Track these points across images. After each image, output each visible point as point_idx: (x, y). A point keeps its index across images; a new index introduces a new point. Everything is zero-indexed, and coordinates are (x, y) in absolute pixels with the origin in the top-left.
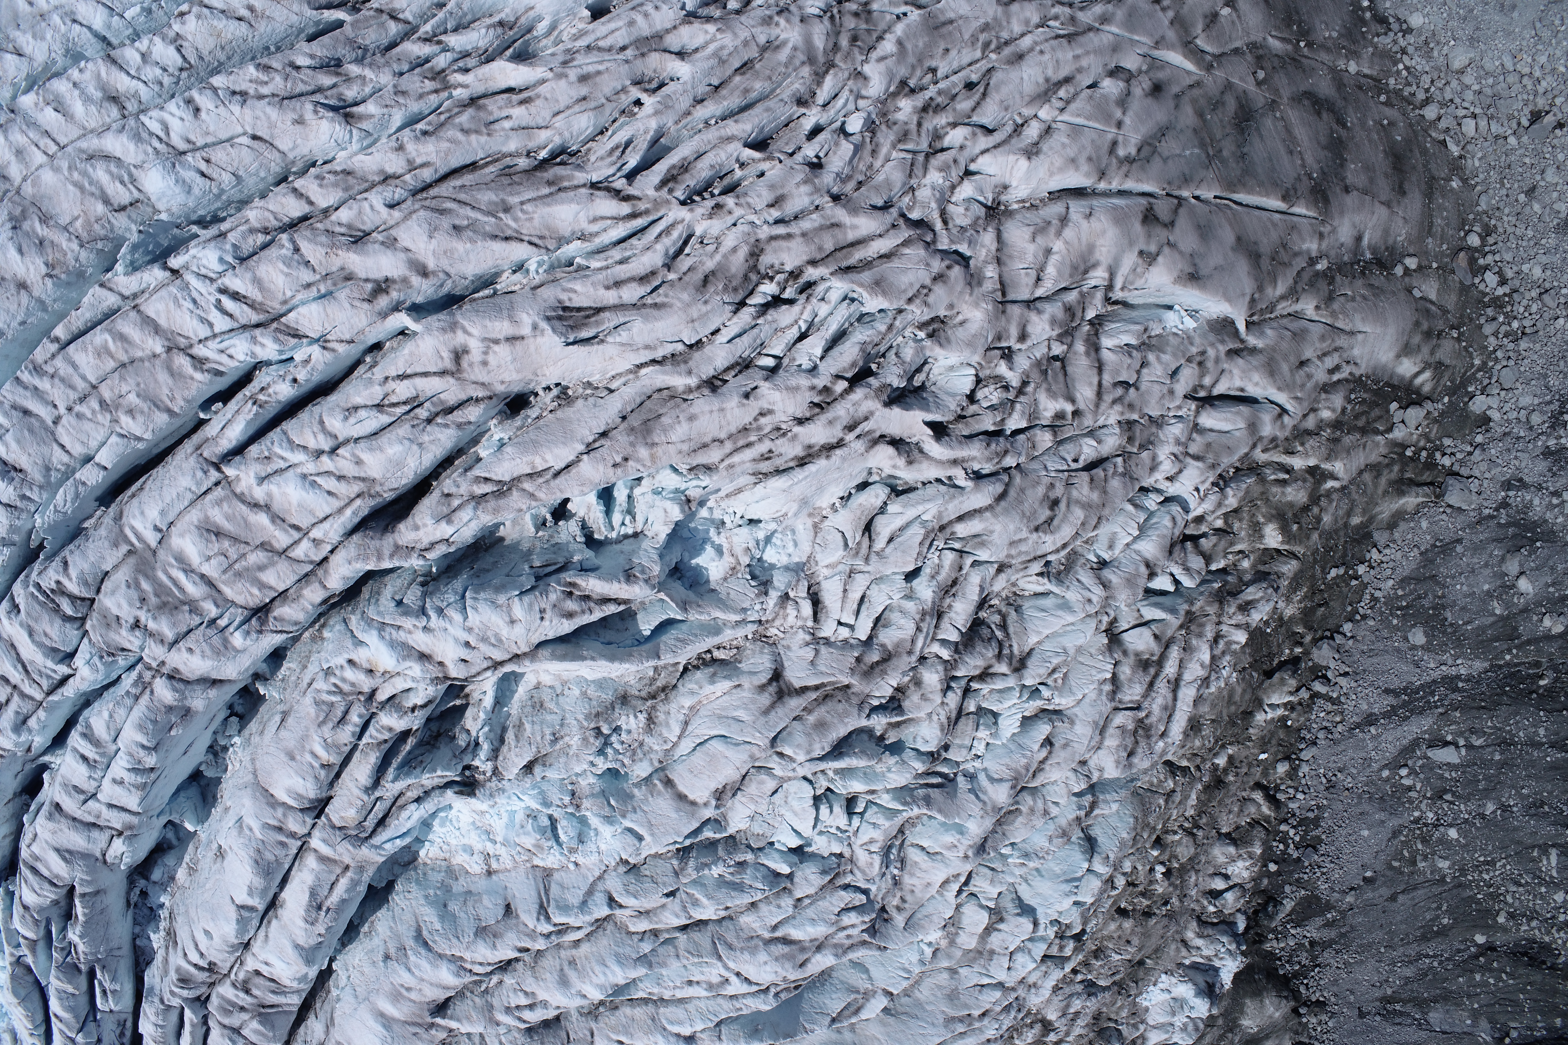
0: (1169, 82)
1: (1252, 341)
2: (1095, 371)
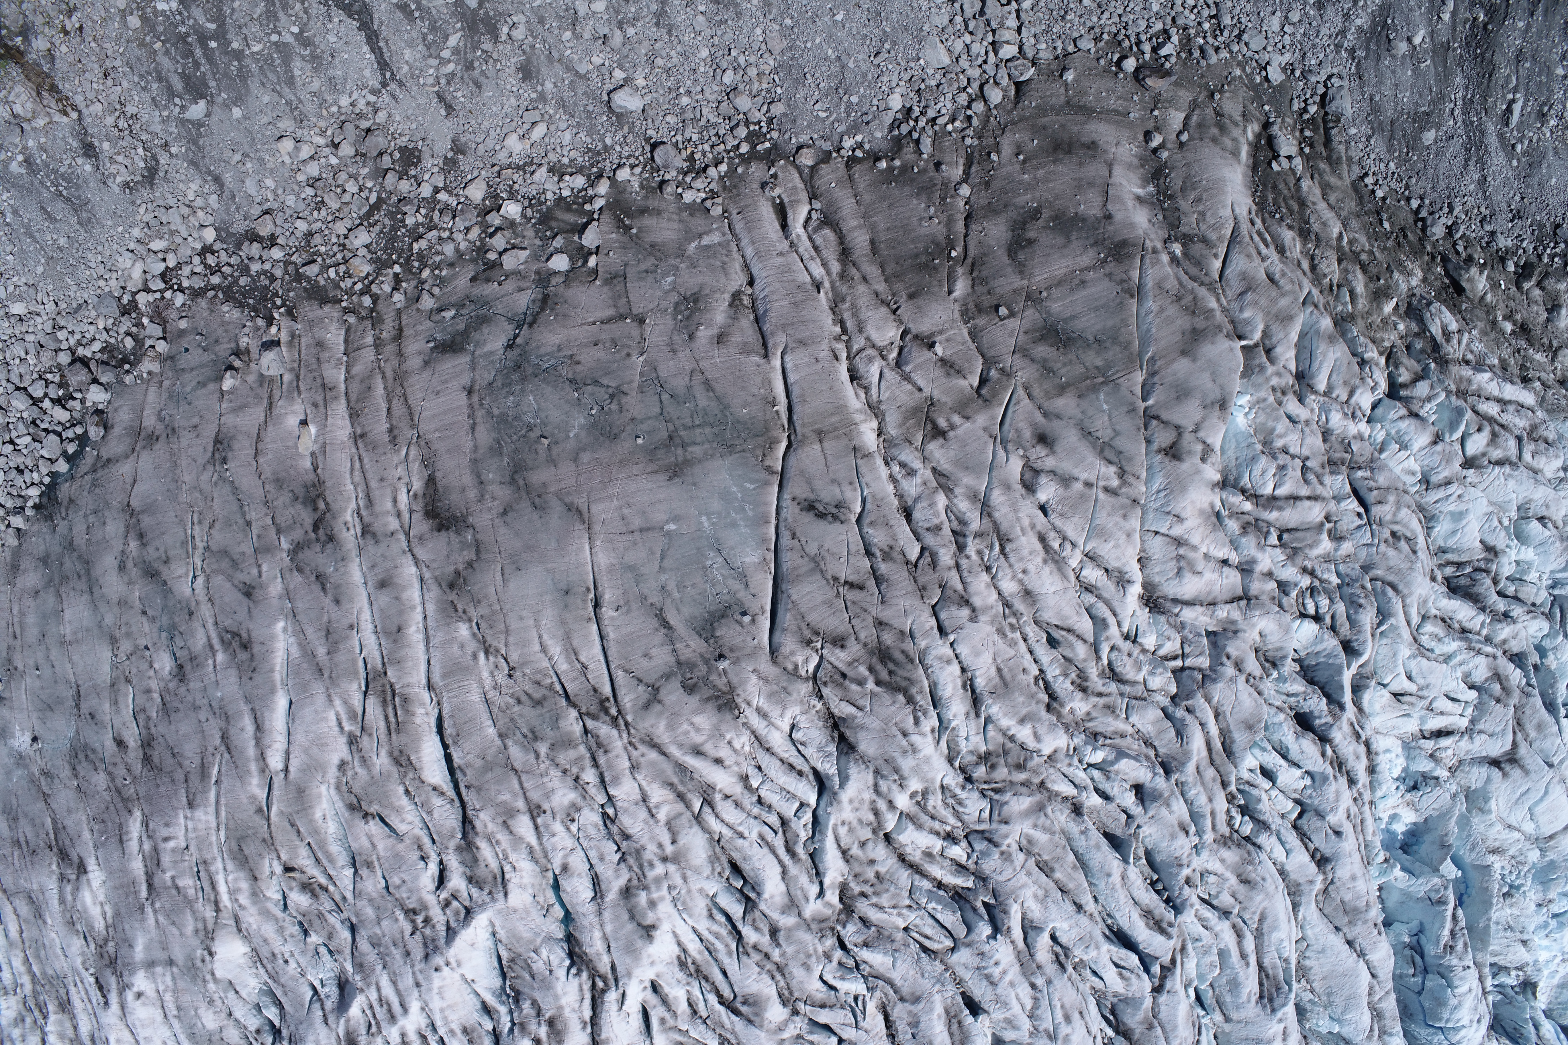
0: (1034, 425)
1: (1257, 336)
2: (1298, 503)
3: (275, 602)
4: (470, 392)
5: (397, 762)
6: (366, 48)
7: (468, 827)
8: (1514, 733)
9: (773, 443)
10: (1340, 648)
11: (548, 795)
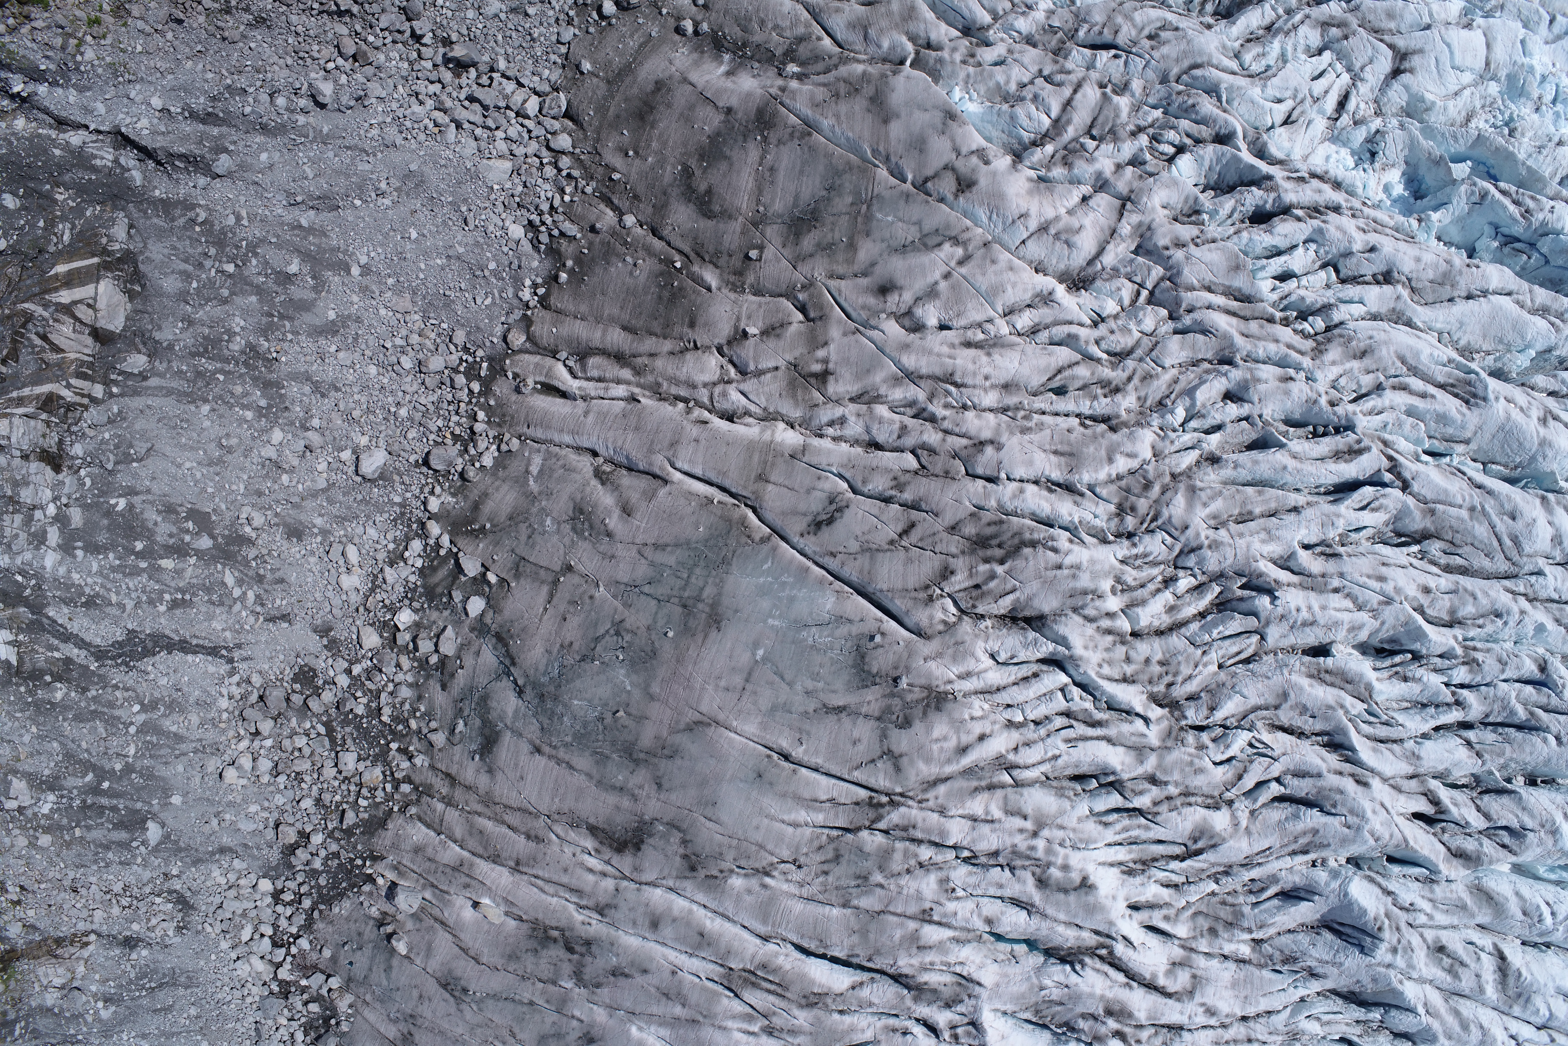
3: (611, 1022)
4: (538, 750)
5: (811, 1005)
6: (190, 658)
7: (903, 980)
8: (1381, 41)
9: (743, 522)
10: (1219, 146)
11: (919, 897)
